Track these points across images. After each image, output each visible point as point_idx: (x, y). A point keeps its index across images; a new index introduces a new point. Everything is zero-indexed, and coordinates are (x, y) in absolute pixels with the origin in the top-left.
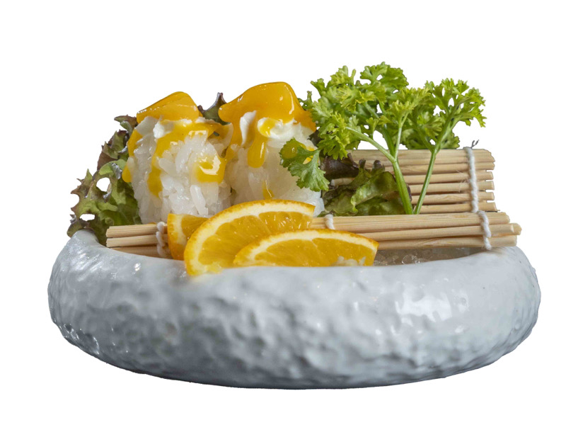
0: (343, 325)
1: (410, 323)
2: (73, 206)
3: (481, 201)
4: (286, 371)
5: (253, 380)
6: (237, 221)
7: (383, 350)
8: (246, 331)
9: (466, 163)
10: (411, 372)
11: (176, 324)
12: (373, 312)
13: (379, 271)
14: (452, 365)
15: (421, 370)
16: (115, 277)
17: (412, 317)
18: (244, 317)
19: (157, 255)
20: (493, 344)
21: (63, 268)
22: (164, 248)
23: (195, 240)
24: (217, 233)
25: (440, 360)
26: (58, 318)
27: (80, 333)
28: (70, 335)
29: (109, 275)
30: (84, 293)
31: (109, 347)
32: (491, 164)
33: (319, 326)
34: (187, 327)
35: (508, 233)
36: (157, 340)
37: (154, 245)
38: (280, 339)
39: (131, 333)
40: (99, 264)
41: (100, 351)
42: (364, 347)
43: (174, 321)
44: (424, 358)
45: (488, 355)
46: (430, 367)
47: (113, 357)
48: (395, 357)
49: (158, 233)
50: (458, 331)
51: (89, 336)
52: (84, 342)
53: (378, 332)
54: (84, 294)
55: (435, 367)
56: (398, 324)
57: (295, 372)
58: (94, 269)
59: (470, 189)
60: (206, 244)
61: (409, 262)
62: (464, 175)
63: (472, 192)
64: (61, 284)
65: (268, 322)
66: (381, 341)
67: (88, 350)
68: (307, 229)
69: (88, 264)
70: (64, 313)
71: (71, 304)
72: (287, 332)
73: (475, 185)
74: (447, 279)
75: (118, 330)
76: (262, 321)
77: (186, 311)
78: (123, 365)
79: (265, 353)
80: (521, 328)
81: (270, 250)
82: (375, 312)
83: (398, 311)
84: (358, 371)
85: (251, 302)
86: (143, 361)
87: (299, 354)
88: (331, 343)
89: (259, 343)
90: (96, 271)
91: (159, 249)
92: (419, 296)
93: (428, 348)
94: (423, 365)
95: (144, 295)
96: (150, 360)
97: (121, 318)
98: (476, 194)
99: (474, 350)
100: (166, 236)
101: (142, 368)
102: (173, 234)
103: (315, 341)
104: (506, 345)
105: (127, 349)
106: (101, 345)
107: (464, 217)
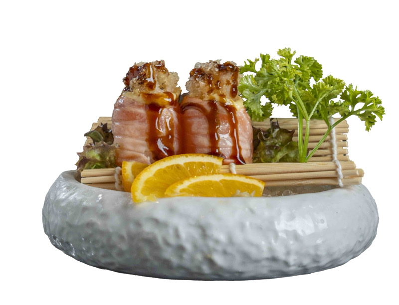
0: (239, 237)
1: (284, 236)
3: (339, 154)
4: (199, 268)
5: (177, 274)
6: (168, 167)
7: (266, 254)
8: (172, 240)
10: (285, 269)
11: (125, 236)
12: (260, 228)
13: (264, 201)
14: (315, 265)
15: (292, 268)
16: (85, 203)
17: (286, 232)
18: (171, 232)
19: (116, 190)
20: (343, 251)
21: (52, 197)
22: (119, 184)
23: (139, 179)
24: (154, 175)
25: (306, 262)
26: (48, 231)
27: (62, 241)
28: (56, 243)
29: (81, 202)
31: (81, 251)
32: (346, 129)
33: (222, 237)
34: (132, 237)
35: (354, 176)
36: (112, 247)
37: (113, 183)
38: (195, 246)
39: (95, 242)
40: (75, 194)
41: (76, 254)
42: (253, 252)
43: (124, 233)
44: (295, 260)
45: (340, 258)
46: (299, 267)
47: (84, 258)
48: (274, 259)
49: (116, 175)
50: (319, 241)
51: (68, 243)
52: (65, 247)
53: (263, 243)
54: (65, 215)
55: (302, 266)
56: (276, 236)
57: (206, 269)
58: (71, 198)
59: (331, 147)
60: (146, 182)
61: (287, 194)
62: (328, 137)
63: (333, 149)
64: (50, 209)
65: (187, 234)
66: (265, 248)
67: (68, 252)
68: (216, 174)
69: (68, 194)
70: (52, 228)
71: (56, 222)
72: (200, 242)
73: (335, 144)
74: (311, 206)
75: (86, 239)
76: (183, 234)
77: (132, 227)
78: (90, 263)
79: (185, 256)
80: (363, 241)
81: (189, 187)
83: (277, 227)
84: (250, 269)
85: (176, 221)
86: (104, 261)
87: (209, 256)
88: (230, 249)
89: (181, 249)
91: (116, 185)
92: (292, 217)
93: (297, 253)
94: (294, 265)
95: (104, 216)
96: (108, 260)
97: (89, 231)
98: (336, 150)
99: (330, 254)
100: (120, 176)
101: (103, 266)
102: (125, 175)
103: (219, 248)
104: (353, 252)
105: (93, 252)
106: (76, 249)
107: (325, 164)
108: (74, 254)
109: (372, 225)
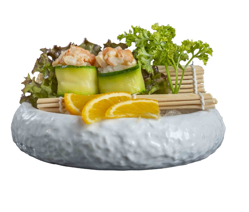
0: (144, 142)
1: (173, 141)
3: (198, 88)
4: (119, 163)
5: (104, 167)
7: (161, 153)
8: (102, 145)
9: (192, 71)
10: (172, 162)
11: (71, 143)
14: (189, 159)
15: (177, 162)
16: (43, 123)
17: (173, 139)
18: (101, 140)
19: (59, 112)
20: (207, 150)
21: (19, 119)
22: (62, 108)
25: (185, 157)
26: (16, 140)
27: (27, 147)
28: (22, 147)
29: (40, 121)
30: (29, 130)
31: (40, 153)
32: (202, 72)
33: (133, 143)
34: (75, 144)
35: (211, 103)
36: (62, 150)
37: (58, 107)
38: (116, 149)
39: (50, 147)
40: (35, 116)
41: (36, 154)
42: (153, 152)
43: (70, 141)
44: (178, 156)
45: (204, 155)
46: (181, 160)
47: (42, 157)
48: (166, 156)
49: (60, 102)
50: (193, 145)
52: (29, 151)
53: (158, 145)
55: (182, 160)
56: (167, 142)
57: (123, 163)
58: (32, 119)
59: (193, 83)
62: (191, 77)
64: (18, 126)
65: (111, 142)
66: (160, 150)
67: (30, 154)
69: (30, 116)
70: (20, 138)
71: (23, 134)
72: (119, 146)
73: (196, 81)
74: (187, 122)
75: (44, 145)
76: (109, 141)
77: (75, 137)
78: (46, 160)
79: (110, 155)
80: (217, 143)
82: (158, 137)
83: (167, 136)
84: (150, 163)
85: (104, 133)
86: (56, 159)
87: (125, 155)
88: (138, 151)
89: (107, 150)
90: (33, 120)
91: (60, 109)
92: (176, 130)
93: (180, 152)
94: (177, 160)
95: (56, 130)
96: (59, 158)
97: (46, 140)
98: (196, 85)
99: (199, 153)
101: (55, 162)
103: (132, 150)
104: (212, 150)
105: (48, 154)
106: (37, 152)
107: (193, 96)
108: (35, 155)
109: (222, 133)
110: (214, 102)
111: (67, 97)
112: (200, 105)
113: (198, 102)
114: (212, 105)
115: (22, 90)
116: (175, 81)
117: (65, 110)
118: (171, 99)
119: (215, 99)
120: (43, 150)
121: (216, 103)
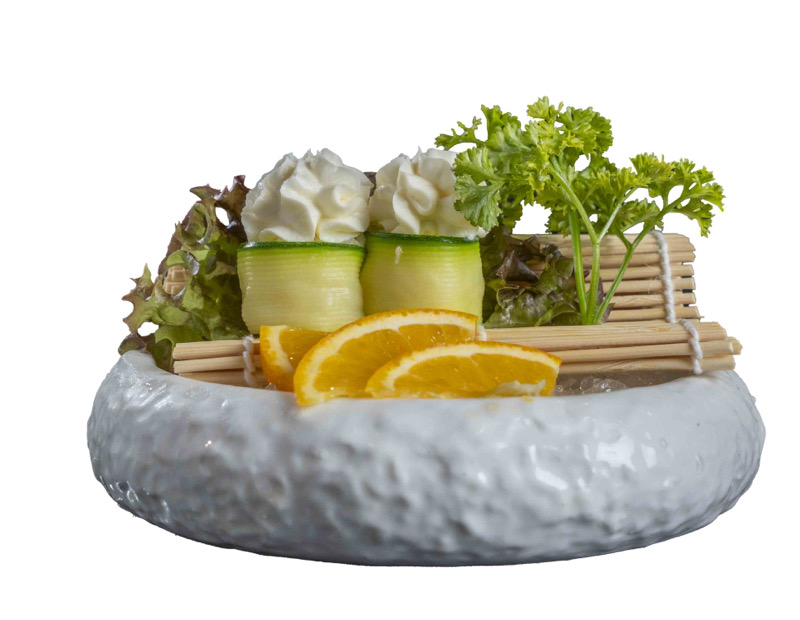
0: (515, 476)
1: (605, 473)
2: (126, 315)
3: (677, 306)
4: (437, 542)
5: (391, 555)
6: (367, 335)
7: (569, 511)
8: (383, 487)
9: (657, 252)
10: (604, 540)
11: (285, 480)
13: (561, 404)
14: (656, 530)
15: (617, 537)
16: (194, 417)
17: (606, 465)
18: (380, 470)
19: (244, 384)
20: (709, 502)
21: (113, 406)
22: (253, 374)
23: (309, 361)
24: (340, 352)
25: (642, 523)
26: (106, 473)
27: (141, 494)
28: (124, 497)
29: (185, 413)
30: (148, 439)
31: (185, 512)
32: (690, 254)
33: (482, 478)
34: (300, 483)
36: (257, 502)
37: (241, 370)
38: (429, 497)
39: (218, 493)
40: (169, 397)
41: (171, 519)
42: (545, 508)
43: (282, 475)
44: (622, 521)
45: (703, 515)
46: (629, 534)
47: (191, 527)
48: (584, 521)
49: (245, 354)
50: (666, 483)
51: (156, 498)
52: (147, 508)
53: (560, 485)
55: (636, 533)
56: (588, 475)
57: (449, 543)
58: (159, 405)
59: (662, 291)
60: (325, 365)
62: (655, 270)
63: (666, 293)
64: (111, 427)
65: (413, 475)
66: (566, 499)
67: (152, 517)
68: (464, 343)
69: (151, 398)
70: (118, 466)
71: (129, 454)
72: (439, 489)
73: (671, 284)
74: (649, 413)
75: (199, 488)
76: (405, 473)
77: (298, 462)
78: (204, 537)
79: (410, 518)
80: (743, 478)
82: (558, 460)
83: (587, 457)
84: (535, 541)
85: (390, 449)
86: (235, 532)
87: (454, 517)
88: (498, 503)
89: (401, 503)
90: (163, 408)
91: (247, 375)
92: (614, 438)
93: (627, 507)
94: (620, 531)
95: (237, 440)
96: (245, 531)
97: (205, 472)
98: (672, 297)
99: (686, 508)
100: (256, 357)
101: (232, 541)
102: (269, 353)
103: (478, 500)
104: (725, 501)
105: (212, 515)
106: (173, 510)
107: (665, 330)
108: (166, 521)
109: (757, 446)
110: (731, 348)
111: (269, 338)
112: (688, 358)
113: (681, 349)
114: (725, 360)
115: (124, 320)
116: (611, 284)
117: (261, 377)
118: (598, 342)
119: (732, 339)
120: (194, 503)
121: (737, 352)
